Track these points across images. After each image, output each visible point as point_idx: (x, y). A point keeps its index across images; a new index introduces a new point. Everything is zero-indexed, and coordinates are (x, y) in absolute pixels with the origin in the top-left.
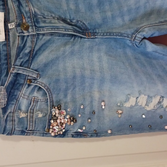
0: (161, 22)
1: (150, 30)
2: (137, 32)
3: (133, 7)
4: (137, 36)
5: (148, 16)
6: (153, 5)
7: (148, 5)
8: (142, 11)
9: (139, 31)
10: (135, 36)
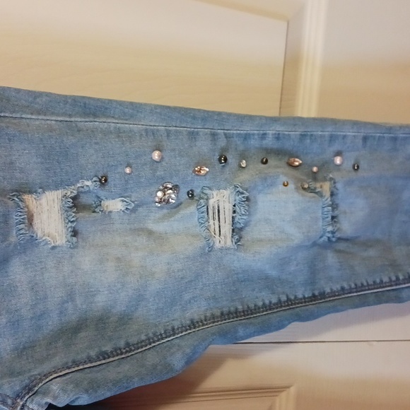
0: (104, 355)
1: (64, 390)
2: (28, 393)
3: (26, 313)
4: (28, 404)
5: (70, 335)
6: (84, 307)
7: (70, 306)
8: (52, 322)
9: (36, 388)
10: (21, 403)
